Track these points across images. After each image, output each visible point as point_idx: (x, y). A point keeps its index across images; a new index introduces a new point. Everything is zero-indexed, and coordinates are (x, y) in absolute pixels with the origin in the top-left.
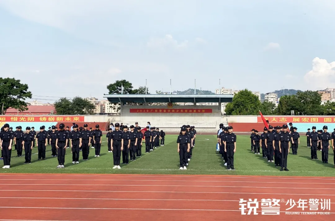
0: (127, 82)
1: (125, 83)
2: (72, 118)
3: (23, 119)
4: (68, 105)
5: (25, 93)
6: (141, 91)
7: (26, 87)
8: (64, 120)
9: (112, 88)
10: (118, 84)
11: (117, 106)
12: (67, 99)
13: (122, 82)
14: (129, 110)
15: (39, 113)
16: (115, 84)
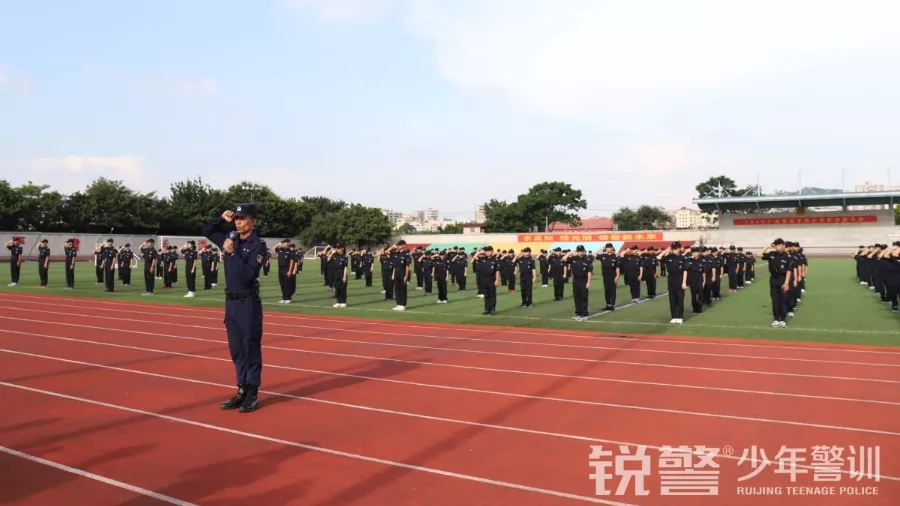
0: (728, 179)
1: (724, 181)
2: (645, 235)
3: (575, 238)
4: (631, 217)
5: (576, 202)
6: (750, 192)
7: (579, 194)
8: (633, 237)
9: (704, 189)
10: (713, 182)
11: (713, 216)
12: (630, 208)
13: (719, 179)
14: (732, 222)
15: (598, 226)
16: (708, 183)
